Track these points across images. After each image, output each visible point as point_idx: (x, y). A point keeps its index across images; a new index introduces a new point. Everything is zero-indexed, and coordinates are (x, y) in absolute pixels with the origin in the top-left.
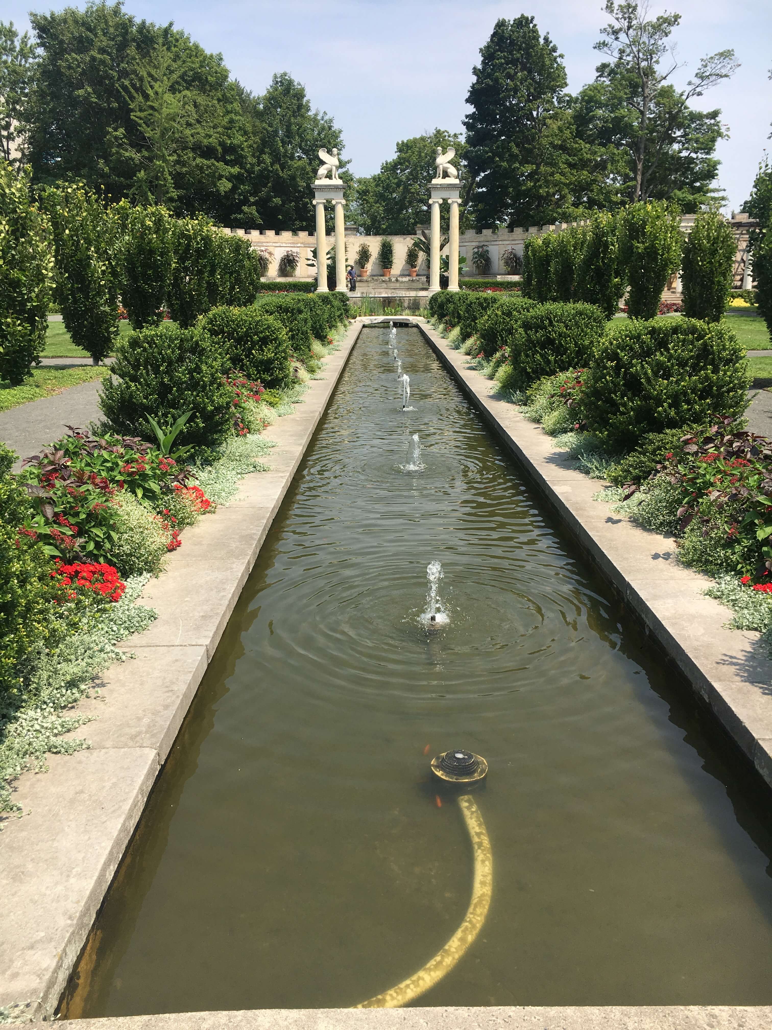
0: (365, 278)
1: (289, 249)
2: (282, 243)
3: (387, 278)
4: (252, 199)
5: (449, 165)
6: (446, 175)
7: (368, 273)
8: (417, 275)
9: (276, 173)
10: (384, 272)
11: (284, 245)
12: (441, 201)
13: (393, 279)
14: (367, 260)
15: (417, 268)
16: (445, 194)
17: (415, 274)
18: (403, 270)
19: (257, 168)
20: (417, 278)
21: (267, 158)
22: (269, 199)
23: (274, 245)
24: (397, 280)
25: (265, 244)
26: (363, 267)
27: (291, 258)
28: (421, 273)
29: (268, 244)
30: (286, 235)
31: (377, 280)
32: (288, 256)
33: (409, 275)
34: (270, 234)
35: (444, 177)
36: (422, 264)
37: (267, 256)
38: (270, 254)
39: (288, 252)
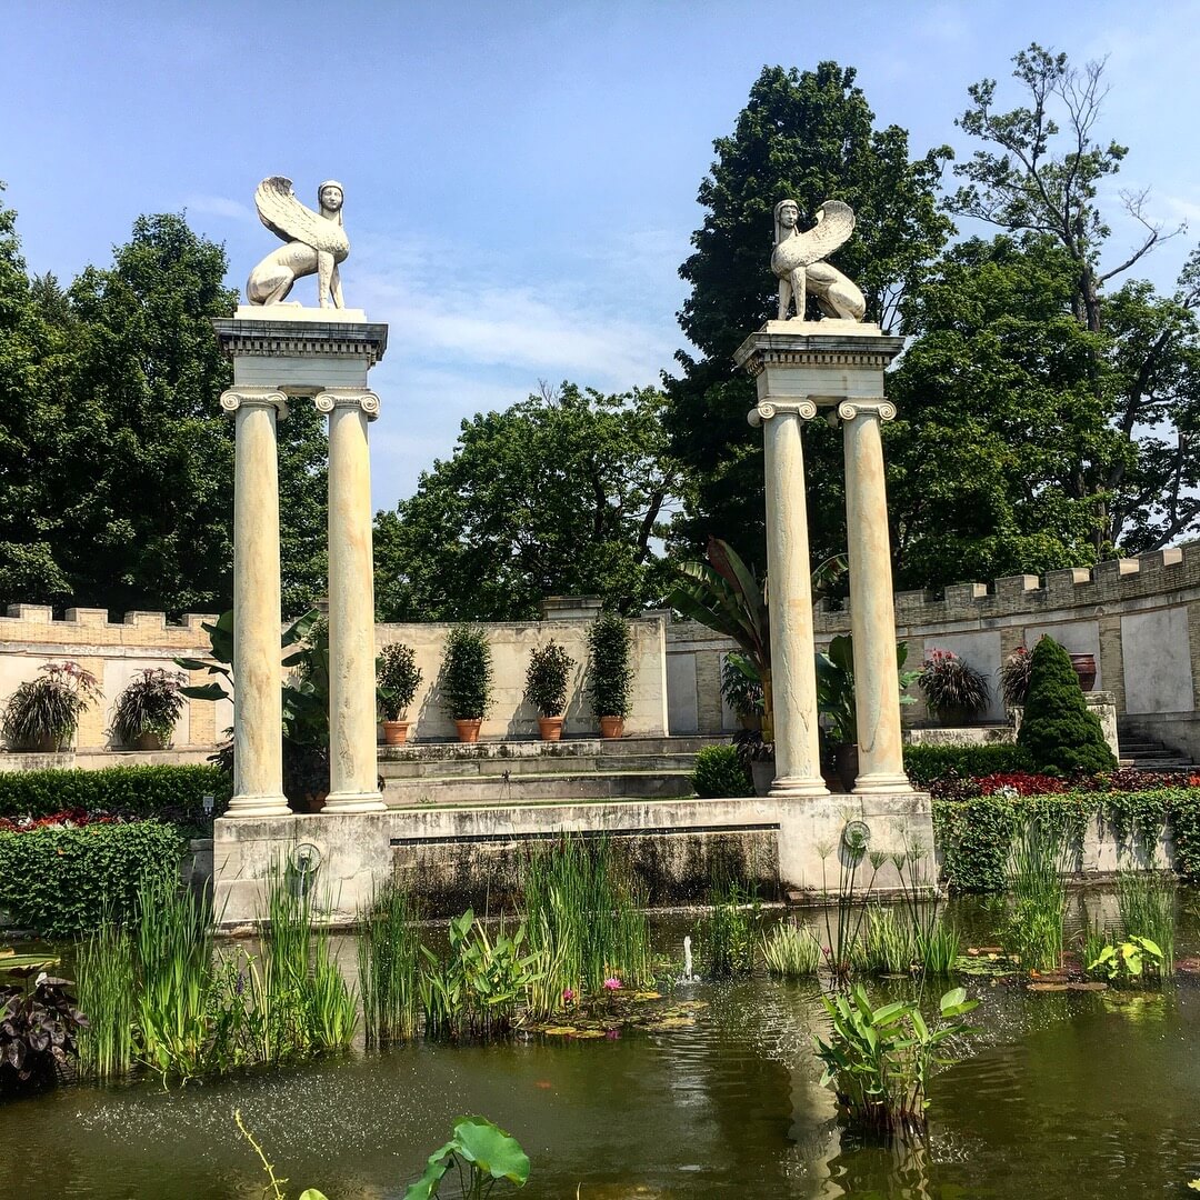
0: (402, 749)
1: (154, 665)
2: (131, 647)
3: (471, 747)
4: (42, 525)
5: (829, 270)
6: (819, 305)
7: (409, 734)
8: (564, 736)
9: (123, 449)
10: (459, 728)
11: (137, 652)
12: (809, 410)
13: (493, 750)
14: (407, 696)
15: (561, 716)
16: (824, 383)
17: (556, 733)
18: (515, 722)
19: (64, 437)
20: (569, 744)
21: (99, 412)
22: (98, 523)
23: (102, 651)
24: (504, 753)
25: (68, 650)
26: (393, 717)
27: (158, 691)
28: (576, 728)
29: (81, 651)
30: (147, 626)
31: (439, 755)
32: (148, 685)
33: (540, 737)
34: (92, 620)
35: (812, 315)
36: (575, 702)
37: (73, 684)
38: (86, 678)
39: (148, 673)
